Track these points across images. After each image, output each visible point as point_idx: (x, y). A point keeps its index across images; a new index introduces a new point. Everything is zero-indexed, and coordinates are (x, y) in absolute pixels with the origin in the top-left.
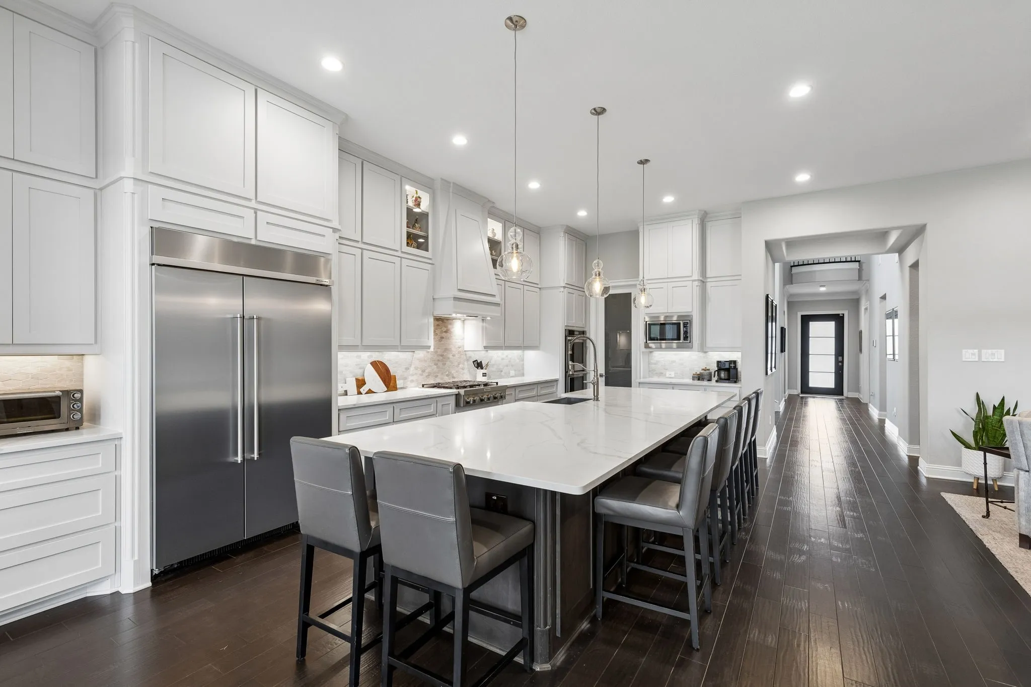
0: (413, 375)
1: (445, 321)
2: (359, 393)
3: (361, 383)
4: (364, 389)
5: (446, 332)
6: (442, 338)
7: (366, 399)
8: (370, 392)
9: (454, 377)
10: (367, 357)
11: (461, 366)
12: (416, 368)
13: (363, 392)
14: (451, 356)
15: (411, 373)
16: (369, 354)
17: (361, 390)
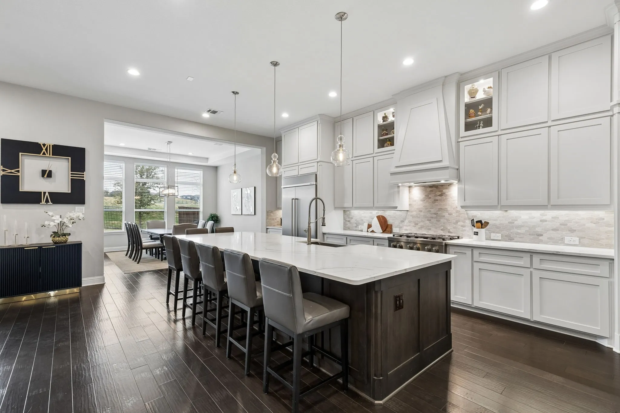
0: (407, 226)
1: (440, 187)
2: (368, 231)
3: (370, 226)
4: (370, 230)
5: (441, 195)
6: (436, 200)
7: (370, 234)
8: (373, 231)
9: (449, 232)
10: (376, 213)
11: (460, 223)
12: (410, 222)
13: (369, 231)
14: (446, 215)
15: (405, 224)
16: (377, 211)
17: (369, 230)
